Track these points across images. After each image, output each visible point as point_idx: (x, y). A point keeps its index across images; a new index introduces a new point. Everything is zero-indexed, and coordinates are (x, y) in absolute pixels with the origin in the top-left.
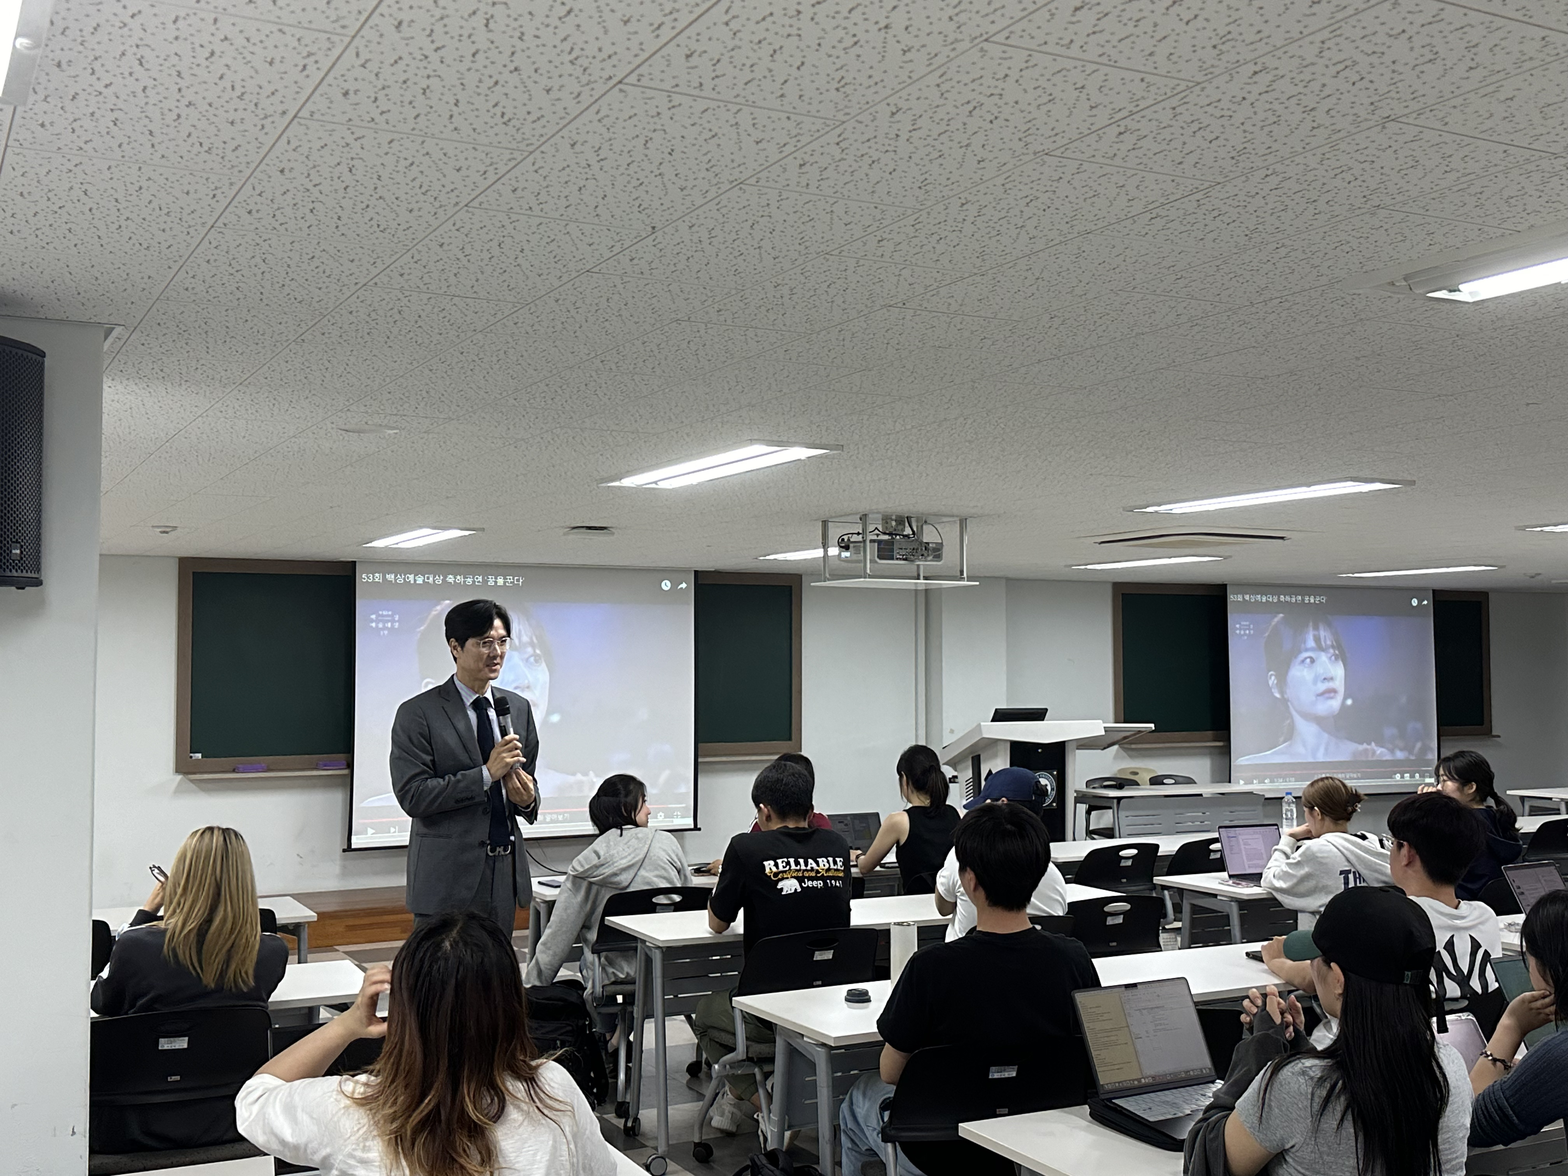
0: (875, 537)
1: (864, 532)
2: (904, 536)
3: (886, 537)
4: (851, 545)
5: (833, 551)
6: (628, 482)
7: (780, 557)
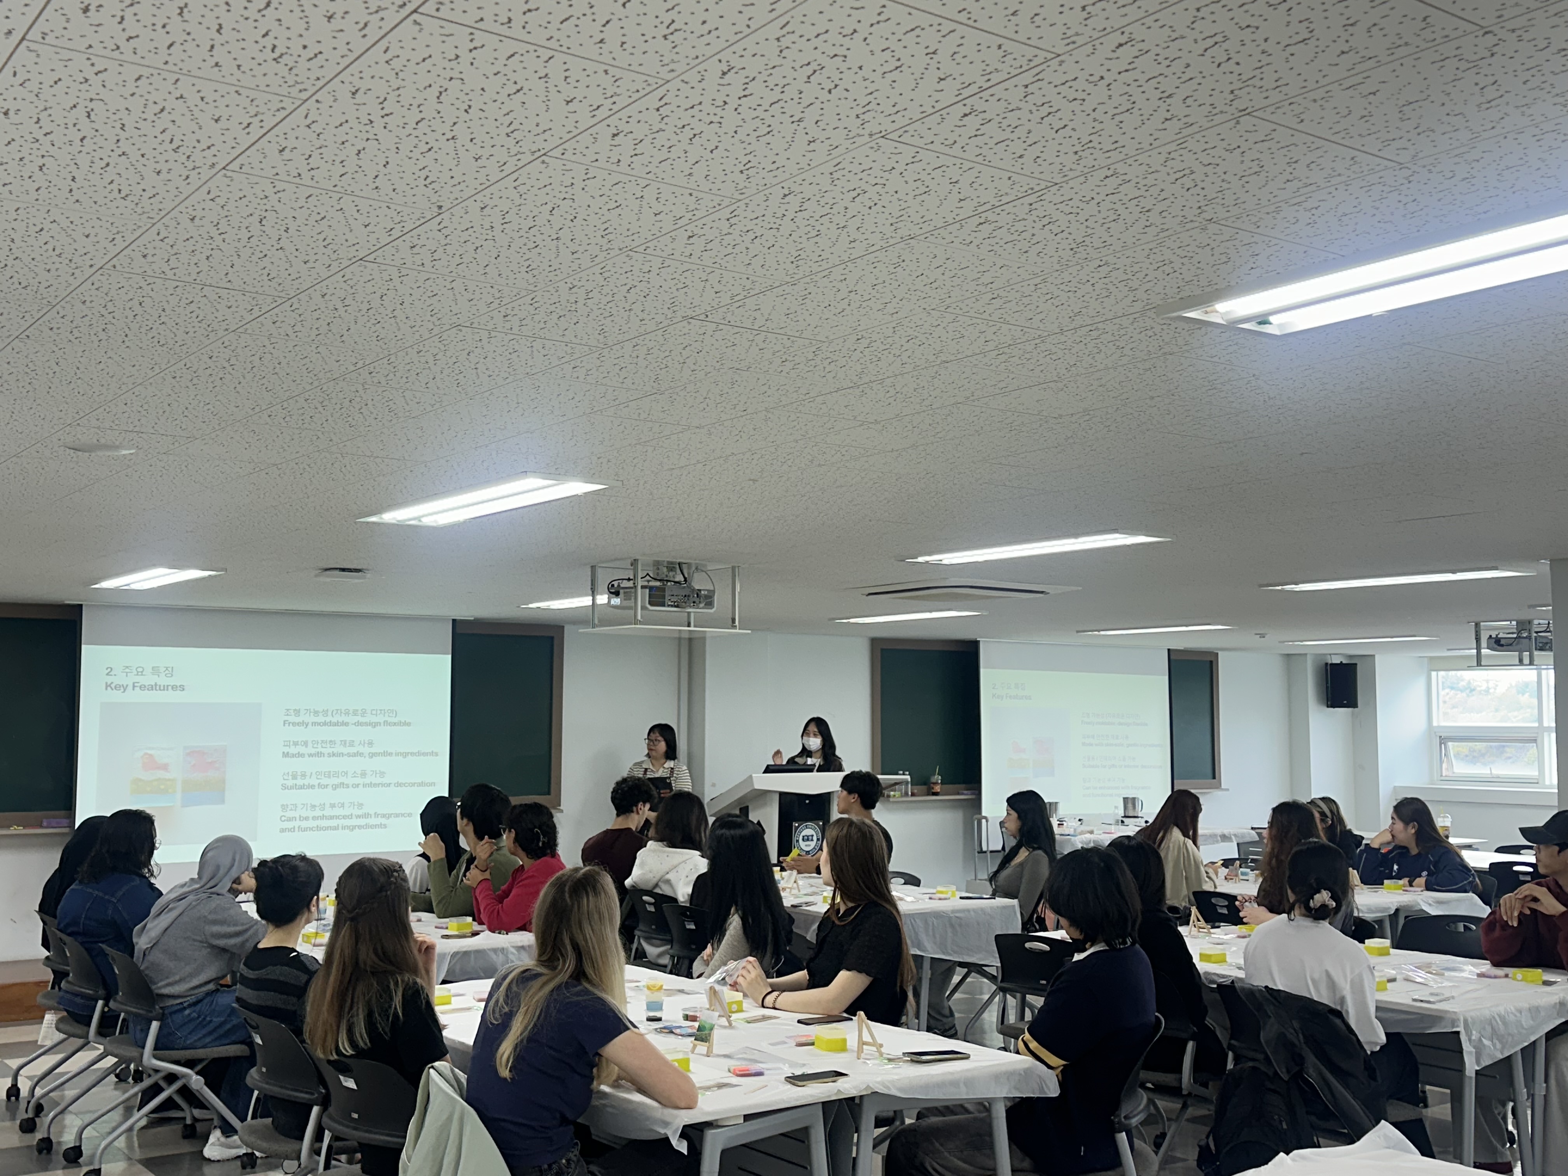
0: (646, 584)
1: (635, 579)
2: (675, 582)
3: (658, 584)
4: (622, 591)
5: (602, 599)
6: (390, 517)
7: (543, 605)
